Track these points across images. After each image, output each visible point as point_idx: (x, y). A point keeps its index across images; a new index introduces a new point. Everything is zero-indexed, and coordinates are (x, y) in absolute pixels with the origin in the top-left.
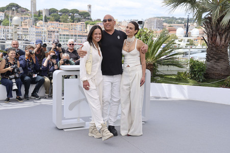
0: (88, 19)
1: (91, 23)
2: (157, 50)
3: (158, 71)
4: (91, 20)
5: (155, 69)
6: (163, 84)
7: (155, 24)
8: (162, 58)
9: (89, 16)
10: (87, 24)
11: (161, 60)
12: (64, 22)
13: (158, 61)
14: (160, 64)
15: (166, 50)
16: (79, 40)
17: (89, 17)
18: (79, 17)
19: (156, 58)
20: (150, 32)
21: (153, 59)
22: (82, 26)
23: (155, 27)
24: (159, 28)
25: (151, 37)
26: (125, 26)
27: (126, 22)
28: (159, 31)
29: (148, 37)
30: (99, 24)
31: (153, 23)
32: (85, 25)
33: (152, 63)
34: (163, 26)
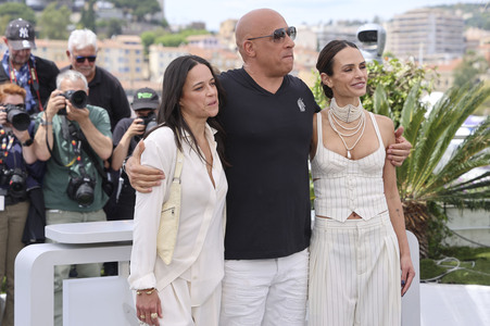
0: (155, 22)
1: (166, 38)
2: (443, 148)
3: (450, 233)
4: (165, 25)
5: (437, 226)
6: (472, 289)
7: (432, 37)
8: (466, 177)
9: (157, 9)
10: (148, 43)
11: (461, 188)
12: (52, 37)
13: (449, 192)
14: (458, 205)
15: (480, 146)
17: (158, 16)
18: (116, 14)
19: (440, 182)
20: (408, 74)
21: (426, 182)
22: (127, 51)
23: (432, 47)
24: (447, 50)
25: (414, 95)
26: (304, 45)
27: (308, 29)
28: (447, 63)
29: (405, 95)
30: (197, 42)
31: (421, 34)
32: (141, 47)
33: (425, 203)
34: (465, 40)
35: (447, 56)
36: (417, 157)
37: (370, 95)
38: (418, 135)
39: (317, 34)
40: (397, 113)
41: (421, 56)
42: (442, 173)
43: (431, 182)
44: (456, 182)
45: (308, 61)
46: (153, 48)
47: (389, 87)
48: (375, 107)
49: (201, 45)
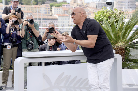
0: (53, 1)
1: (56, 5)
2: (129, 33)
3: (131, 55)
5: (127, 54)
6: (136, 70)
7: (127, 4)
8: (135, 41)
10: (52, 6)
11: (134, 43)
12: (27, 4)
13: (130, 45)
14: (133, 48)
16: (44, 23)
19: (128, 42)
20: (120, 13)
21: (124, 42)
22: (46, 8)
23: (127, 7)
24: (131, 8)
25: (121, 19)
26: (93, 7)
27: (94, 2)
28: (131, 11)
29: (119, 19)
30: (64, 6)
31: (124, 3)
32: (50, 7)
33: (124, 47)
34: (136, 5)
35: (131, 9)
36: (122, 35)
37: (110, 19)
38: (122, 29)
39: (96, 3)
40: (117, 24)
41: (124, 9)
42: (129, 40)
43: (126, 42)
44: (132, 42)
45: (94, 11)
46: (53, 7)
47: (115, 16)
48: (111, 22)
49: (65, 7)
